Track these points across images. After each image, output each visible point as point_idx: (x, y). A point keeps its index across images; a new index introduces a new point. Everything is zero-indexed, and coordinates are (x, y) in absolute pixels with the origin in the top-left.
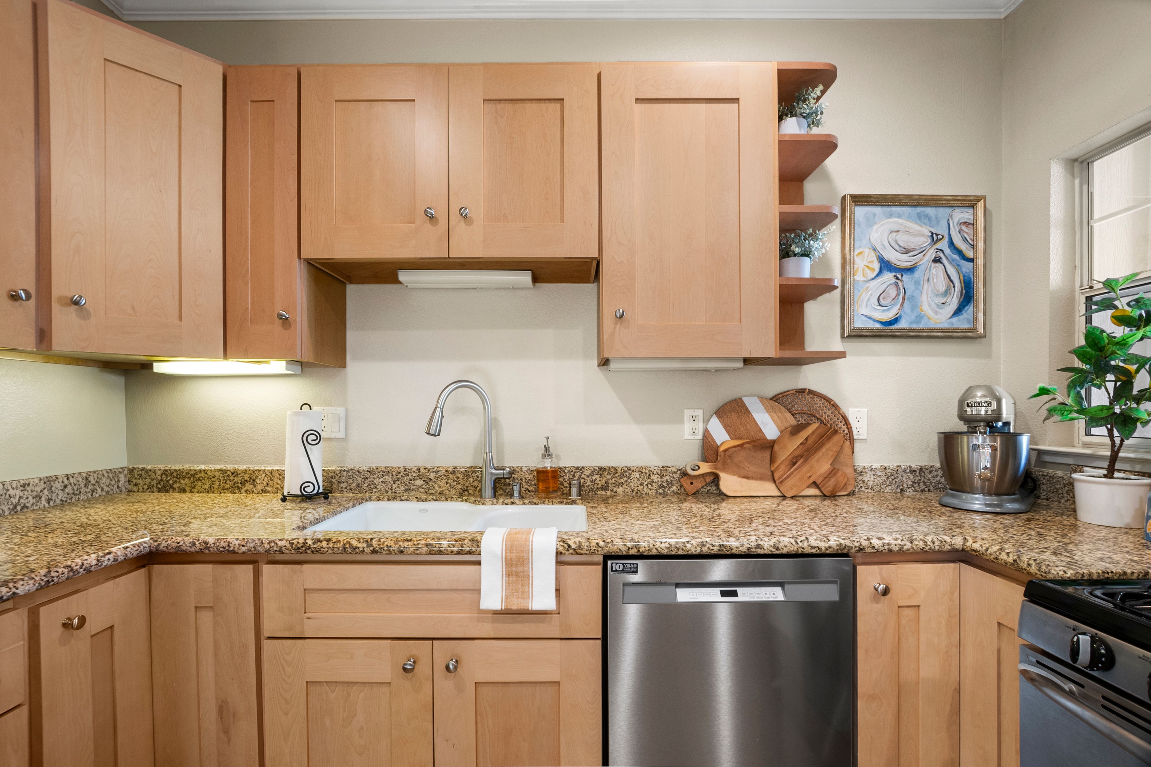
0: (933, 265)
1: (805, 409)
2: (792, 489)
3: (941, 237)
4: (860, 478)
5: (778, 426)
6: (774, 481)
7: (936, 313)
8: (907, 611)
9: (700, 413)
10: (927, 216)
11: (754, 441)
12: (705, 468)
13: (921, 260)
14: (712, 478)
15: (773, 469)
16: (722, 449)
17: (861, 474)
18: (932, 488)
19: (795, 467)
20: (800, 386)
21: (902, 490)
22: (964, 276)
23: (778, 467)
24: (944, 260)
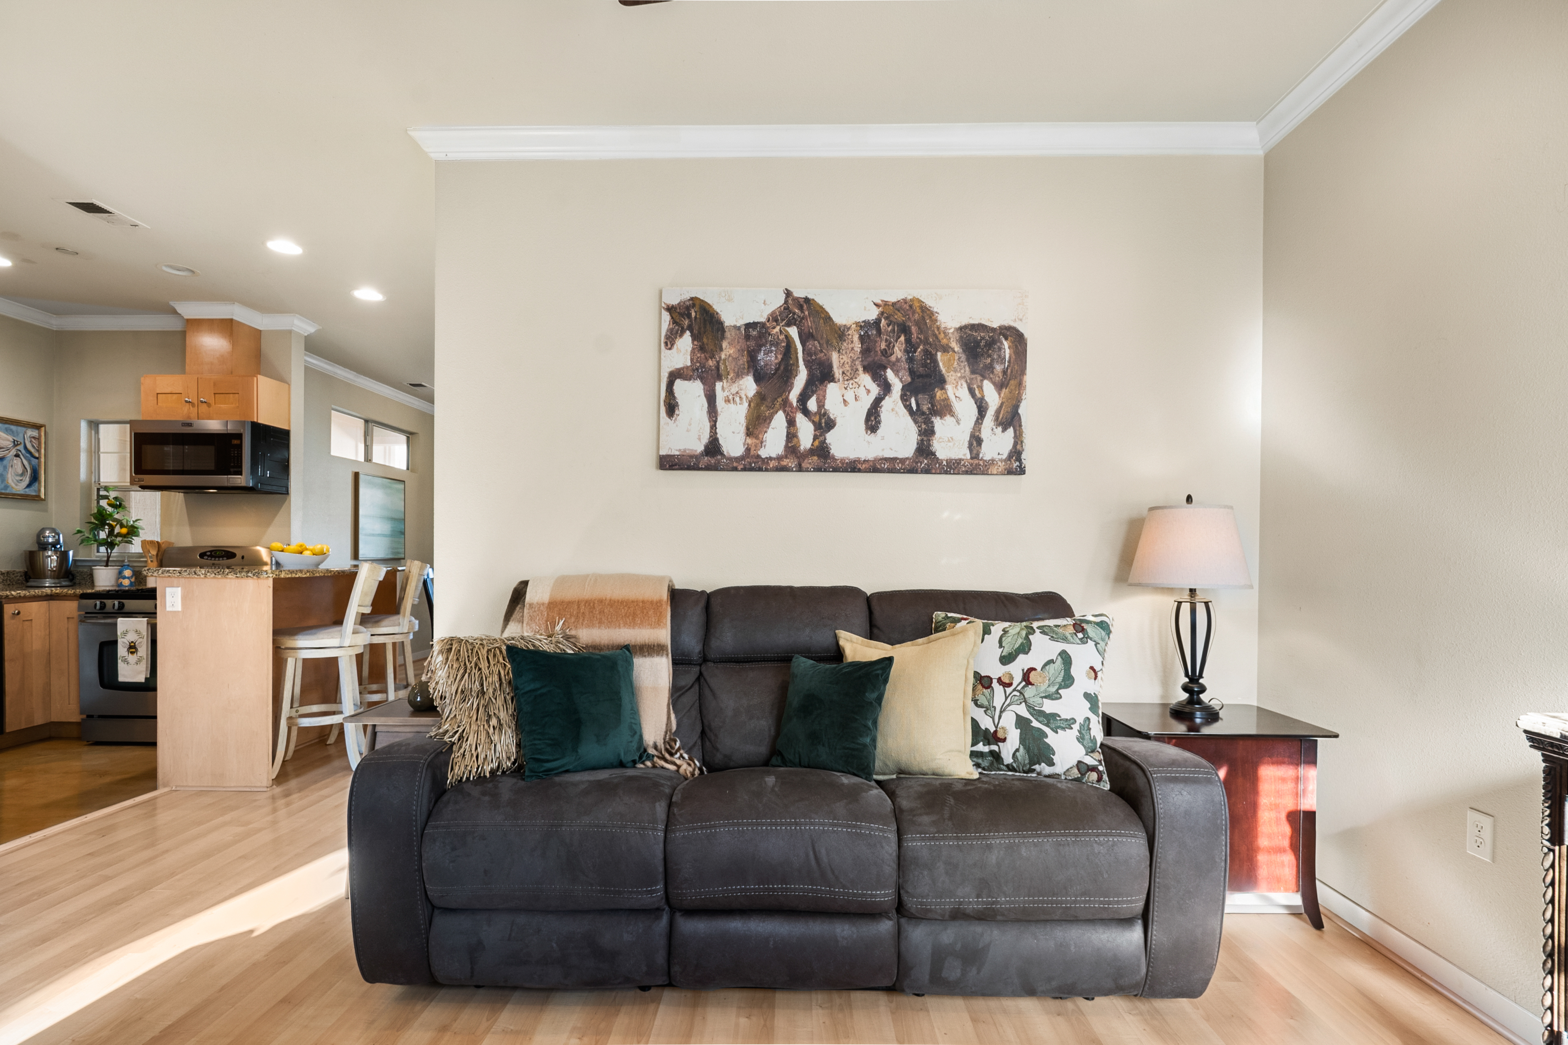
0: (15, 458)
3: (19, 443)
7: (16, 485)
8: (27, 623)
10: (11, 430)
13: (8, 454)
18: (14, 583)
22: (33, 466)
24: (21, 457)
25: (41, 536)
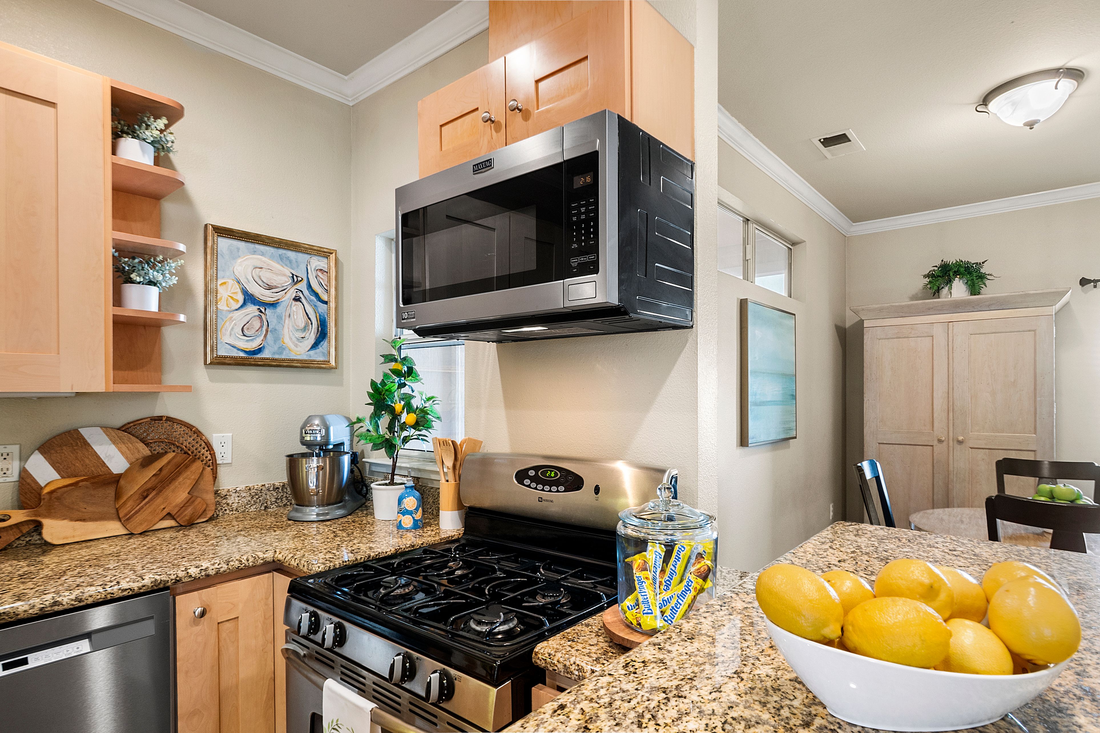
0: (294, 303)
1: (162, 437)
2: (141, 524)
3: (301, 279)
4: (224, 501)
5: (127, 458)
6: (120, 520)
7: (296, 346)
9: (15, 449)
10: (288, 258)
11: (94, 478)
12: (19, 516)
13: (283, 297)
14: (31, 527)
15: (117, 507)
16: (46, 491)
17: (225, 497)
19: (147, 500)
20: (157, 413)
21: (266, 507)
22: (320, 315)
23: (125, 503)
24: (303, 300)
25: (304, 429)
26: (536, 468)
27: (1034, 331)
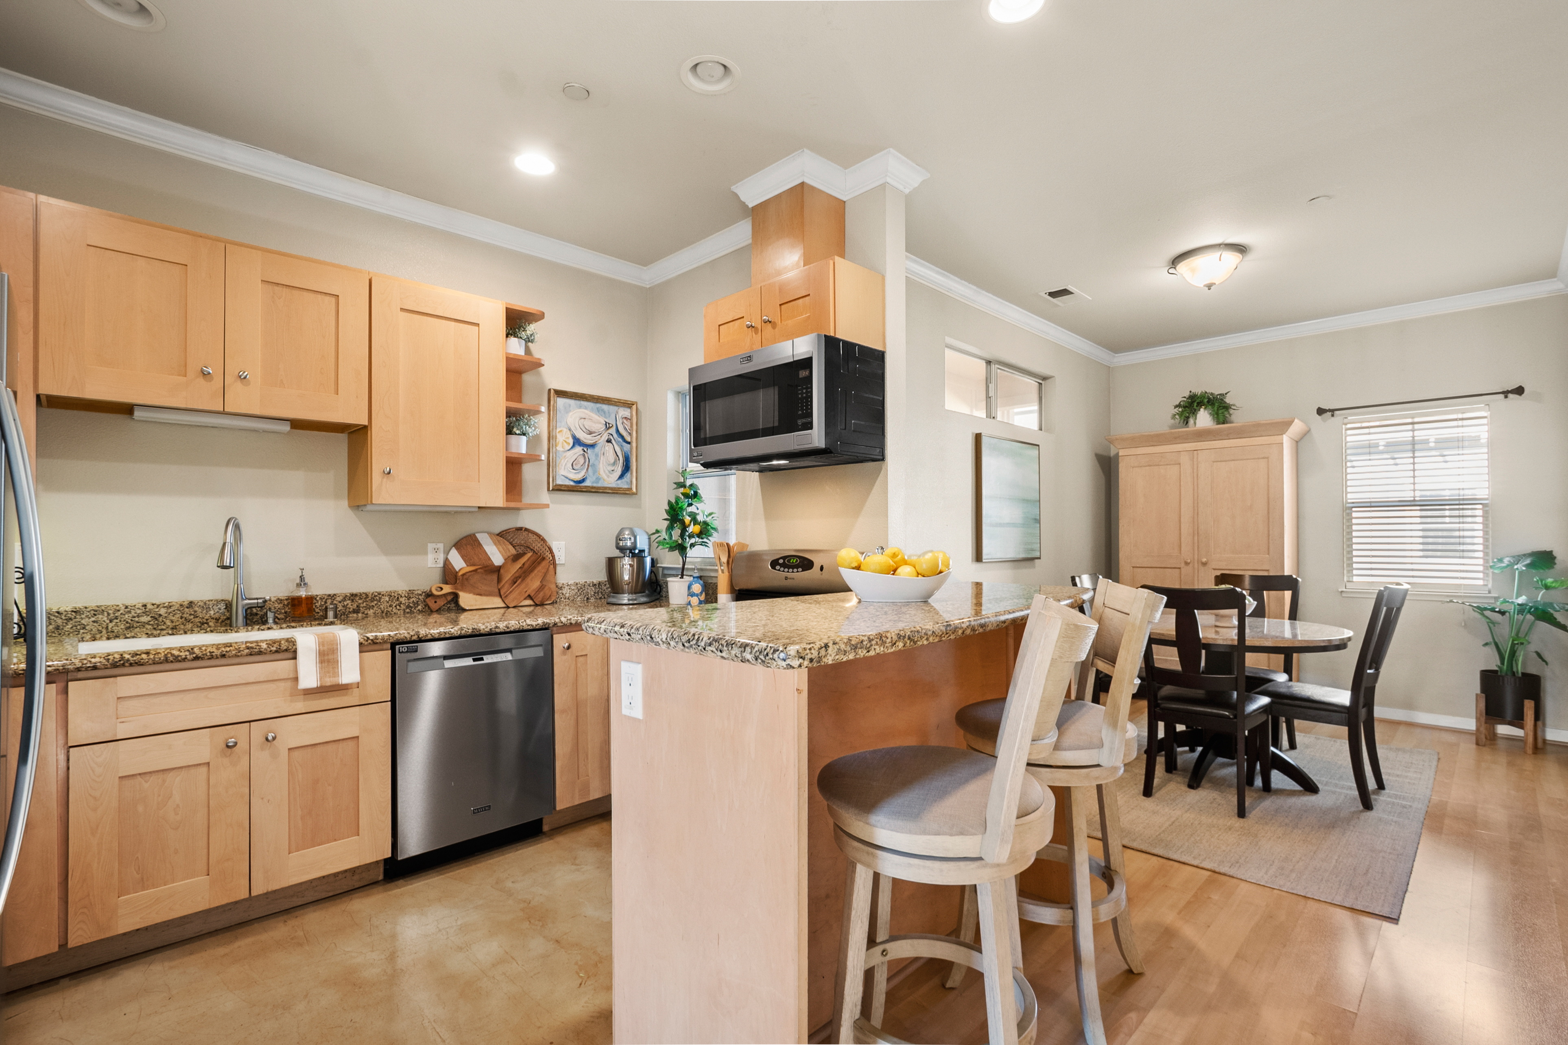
0: (607, 444)
1: (523, 542)
2: (513, 601)
3: (611, 425)
4: (560, 591)
5: (502, 555)
6: (501, 596)
7: (608, 476)
8: (581, 659)
9: (441, 546)
10: (603, 410)
11: (485, 567)
12: (447, 589)
13: (599, 440)
14: (452, 597)
15: (499, 587)
16: (460, 573)
17: (561, 588)
19: (516, 584)
20: (519, 525)
21: (588, 598)
22: (625, 453)
23: (503, 586)
24: (613, 441)
25: (618, 539)
26: (784, 558)
27: (1268, 458)
